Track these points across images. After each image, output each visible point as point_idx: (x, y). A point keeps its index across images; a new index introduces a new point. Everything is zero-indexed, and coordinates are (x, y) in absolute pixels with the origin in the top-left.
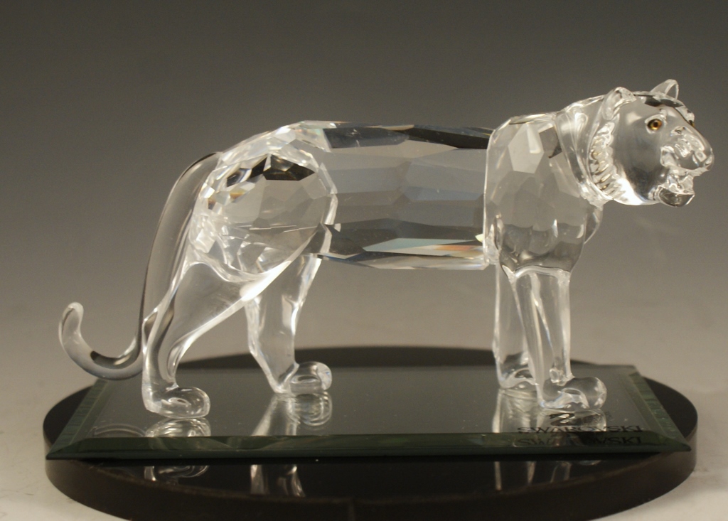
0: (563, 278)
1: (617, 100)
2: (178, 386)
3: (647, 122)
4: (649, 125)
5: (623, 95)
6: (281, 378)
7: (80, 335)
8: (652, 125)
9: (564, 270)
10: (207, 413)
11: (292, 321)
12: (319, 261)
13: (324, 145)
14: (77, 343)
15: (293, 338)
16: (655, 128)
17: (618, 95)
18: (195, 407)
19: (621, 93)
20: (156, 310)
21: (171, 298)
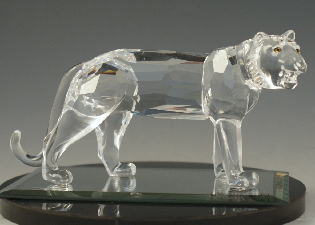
0: (238, 124)
1: (260, 38)
2: (58, 169)
3: (273, 48)
4: (275, 50)
5: (263, 36)
6: (112, 170)
7: (20, 145)
8: (276, 49)
9: (238, 120)
10: (71, 182)
11: (117, 143)
12: (132, 115)
13: (133, 60)
14: (18, 148)
15: (118, 151)
16: (277, 51)
17: (260, 36)
18: (64, 179)
19: (262, 35)
20: (50, 133)
21: (56, 127)
